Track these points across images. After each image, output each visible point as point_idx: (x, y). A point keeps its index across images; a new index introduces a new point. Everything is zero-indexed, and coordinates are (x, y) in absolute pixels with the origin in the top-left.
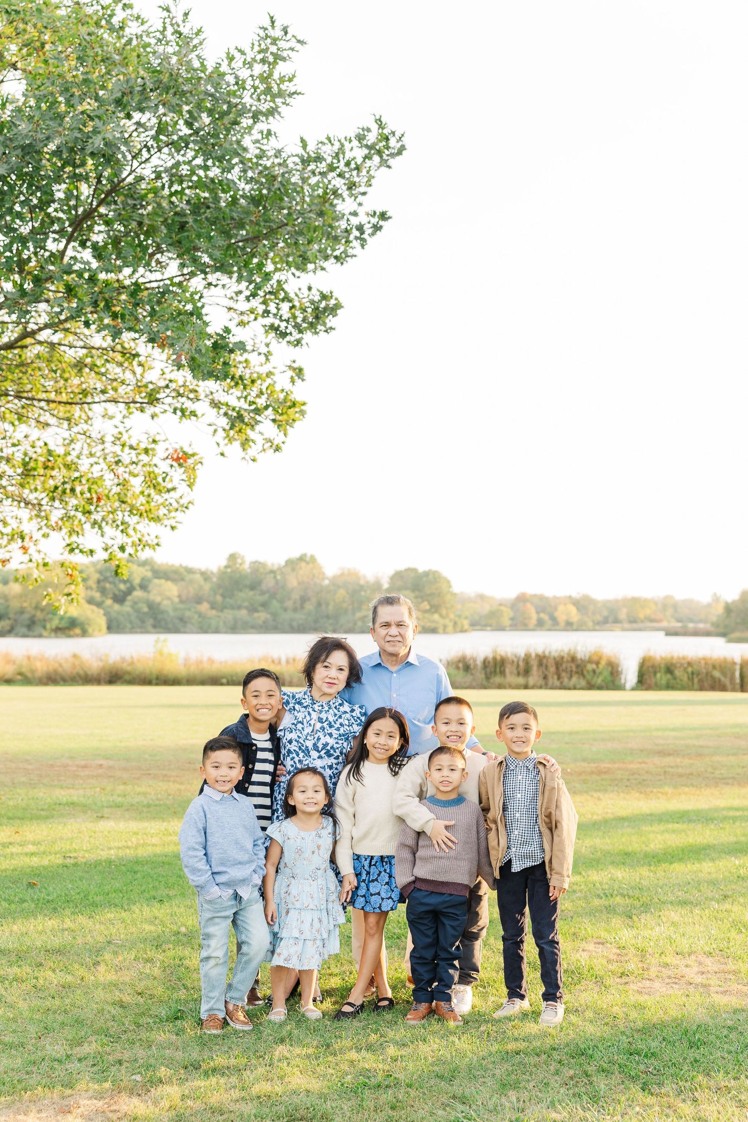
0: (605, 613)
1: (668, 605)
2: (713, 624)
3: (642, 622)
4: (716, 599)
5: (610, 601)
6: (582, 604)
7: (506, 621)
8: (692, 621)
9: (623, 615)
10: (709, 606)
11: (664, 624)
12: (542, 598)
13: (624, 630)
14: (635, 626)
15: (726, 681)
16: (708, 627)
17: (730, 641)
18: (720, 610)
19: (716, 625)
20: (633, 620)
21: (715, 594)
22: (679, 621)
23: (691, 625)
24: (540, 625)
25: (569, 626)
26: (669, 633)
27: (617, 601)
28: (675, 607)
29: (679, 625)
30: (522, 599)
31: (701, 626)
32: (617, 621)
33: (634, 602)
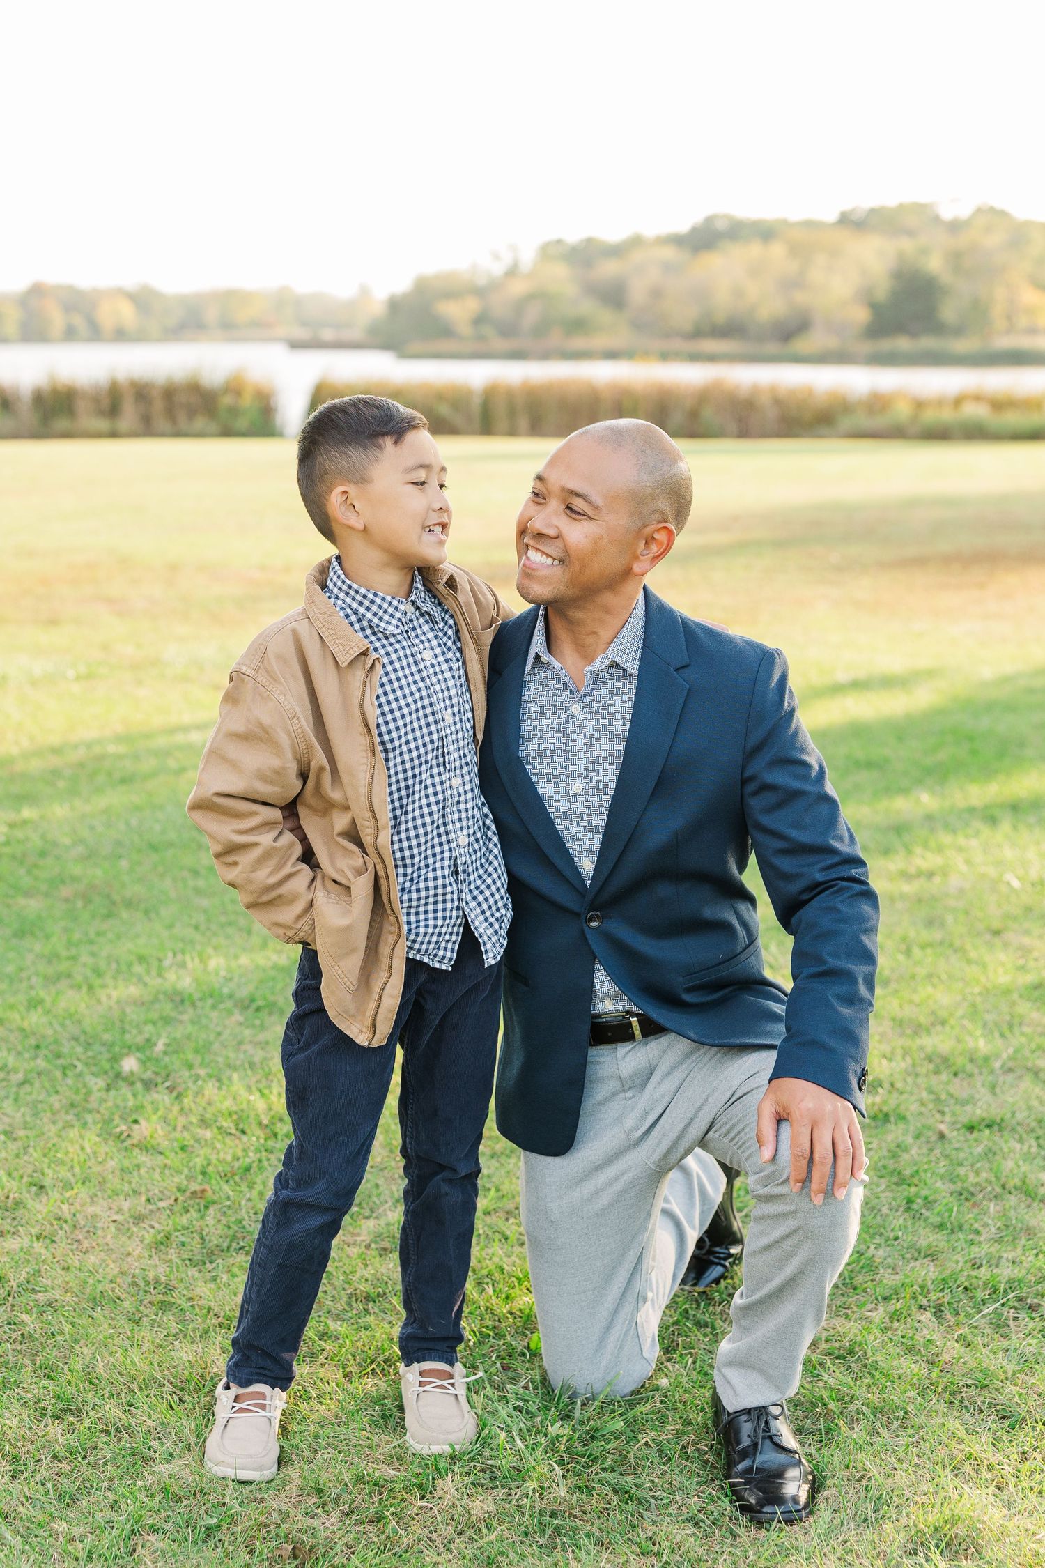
0: (181, 315)
1: (283, 301)
2: (367, 329)
3: (246, 327)
4: (365, 291)
5: (187, 296)
6: (143, 299)
7: (11, 328)
8: (327, 326)
9: (211, 315)
10: (351, 303)
11: (281, 331)
12: (71, 290)
13: (212, 340)
15: (458, 420)
16: (356, 334)
17: (402, 356)
18: (379, 309)
20: (225, 325)
21: (361, 286)
22: (306, 325)
23: (328, 335)
24: (70, 335)
25: (121, 336)
26: (296, 345)
27: (199, 296)
28: (297, 304)
29: (307, 331)
30: (37, 291)
31: (344, 333)
32: (201, 325)
33: (229, 298)
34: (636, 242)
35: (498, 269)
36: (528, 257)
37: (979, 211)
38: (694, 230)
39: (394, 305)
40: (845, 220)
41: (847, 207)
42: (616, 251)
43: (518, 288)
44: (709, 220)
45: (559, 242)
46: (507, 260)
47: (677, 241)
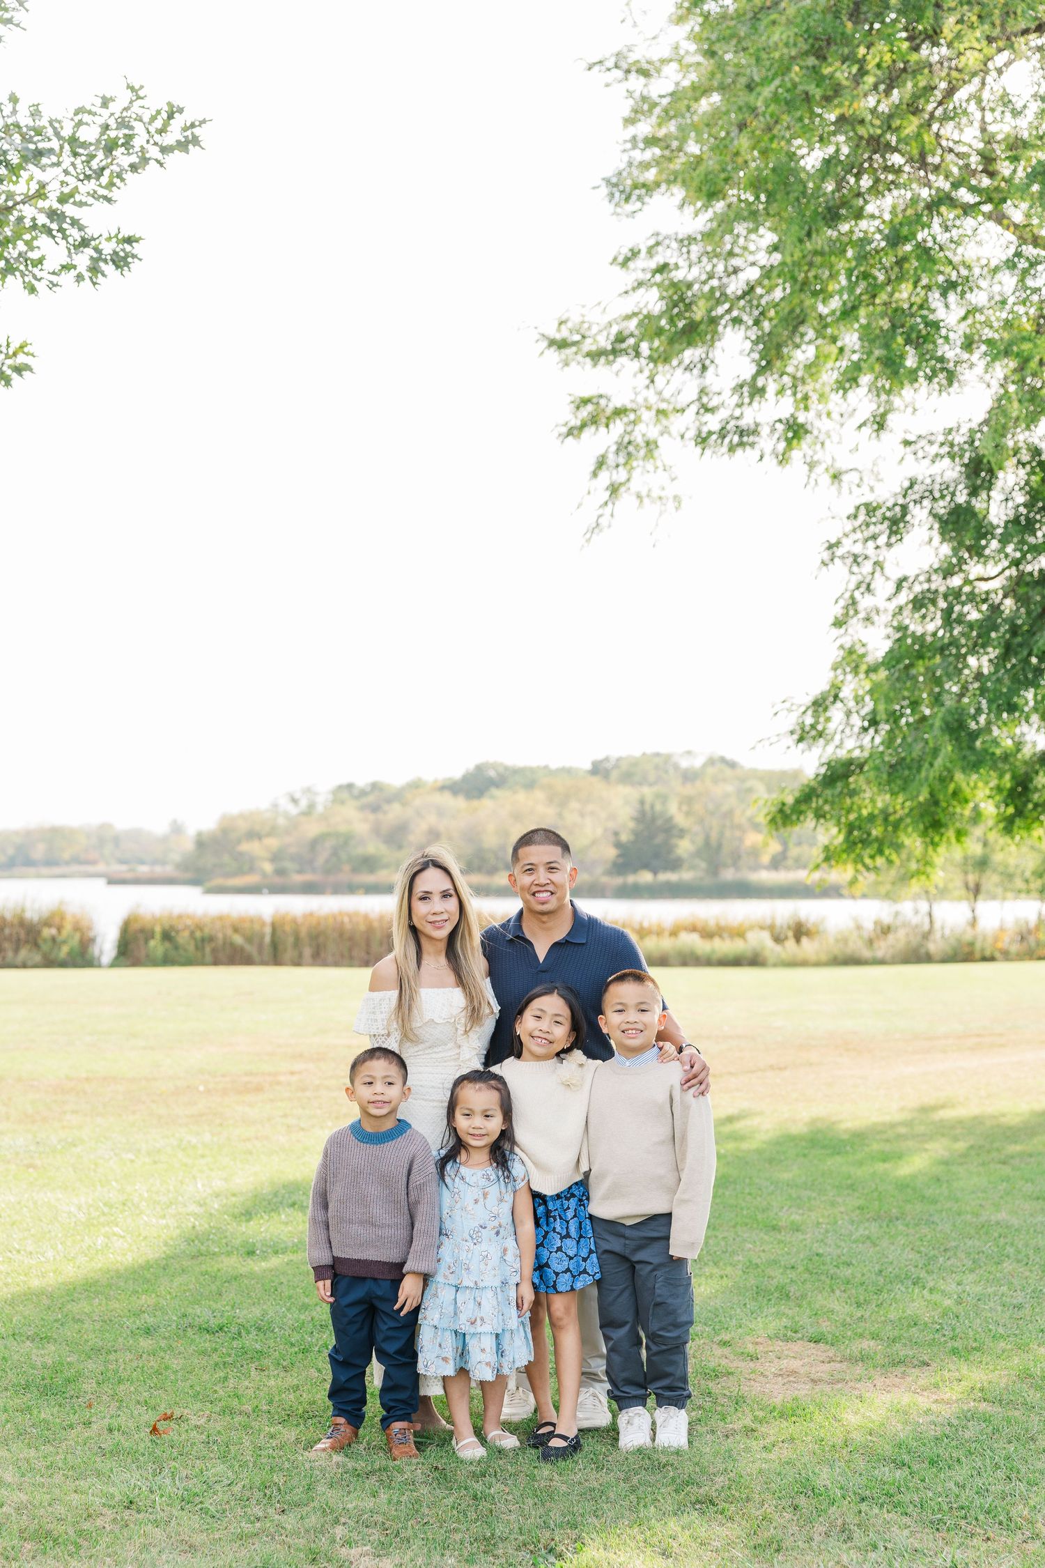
0: (11, 851)
1: (105, 838)
2: (178, 866)
3: (67, 863)
4: (177, 829)
5: (16, 833)
8: (142, 862)
9: (39, 851)
10: (164, 839)
11: (101, 867)
13: (39, 876)
14: (57, 870)
15: (251, 949)
16: (169, 870)
17: (210, 891)
18: (189, 845)
19: (184, 866)
20: (51, 862)
21: (175, 822)
22: (122, 862)
23: (144, 869)
26: (112, 881)
27: (28, 833)
28: (116, 840)
29: (124, 868)
31: (158, 870)
32: (29, 863)
33: (54, 835)
34: (416, 785)
35: (293, 810)
36: (322, 800)
37: (711, 762)
38: (466, 778)
39: (202, 843)
40: (599, 770)
41: (600, 757)
42: (398, 796)
43: (312, 829)
44: (479, 769)
45: (350, 786)
46: (304, 803)
47: (453, 788)
